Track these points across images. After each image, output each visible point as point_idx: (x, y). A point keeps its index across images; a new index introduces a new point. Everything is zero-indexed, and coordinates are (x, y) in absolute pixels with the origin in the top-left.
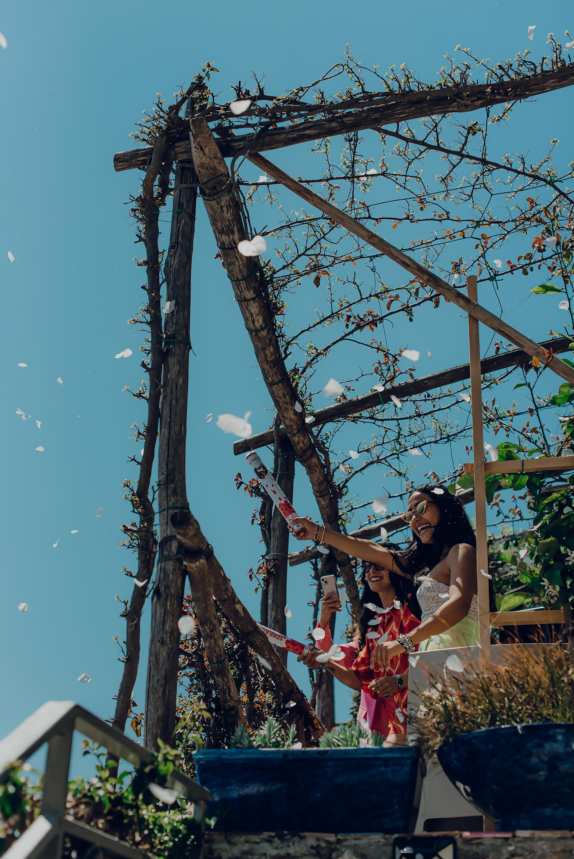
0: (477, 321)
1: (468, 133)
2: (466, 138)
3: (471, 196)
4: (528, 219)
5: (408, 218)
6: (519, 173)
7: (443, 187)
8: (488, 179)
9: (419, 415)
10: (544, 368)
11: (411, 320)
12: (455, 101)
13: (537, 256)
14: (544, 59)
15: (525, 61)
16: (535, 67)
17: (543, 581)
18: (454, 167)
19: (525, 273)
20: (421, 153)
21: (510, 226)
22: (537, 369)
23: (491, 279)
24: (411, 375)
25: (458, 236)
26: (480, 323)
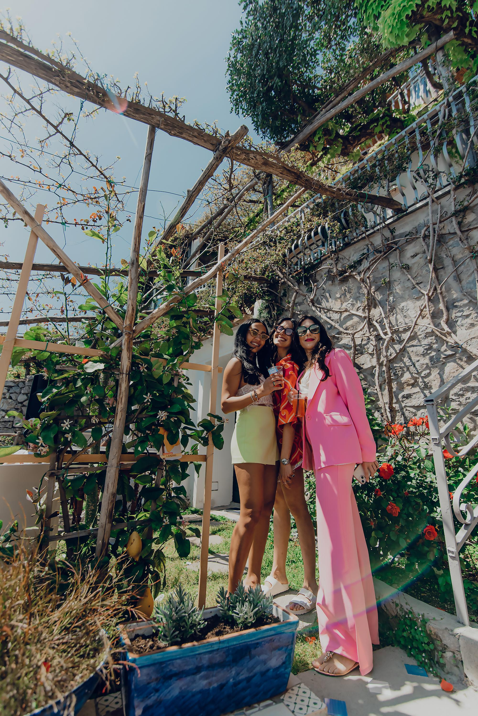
0: (37, 237)
1: (65, 117)
2: (63, 119)
3: (59, 166)
4: (92, 199)
5: (10, 156)
6: (93, 165)
7: (39, 147)
8: (72, 158)
9: (8, 280)
10: (79, 286)
11: (6, 227)
12: (58, 76)
13: (92, 223)
14: (129, 87)
15: (115, 84)
16: (121, 93)
17: (38, 439)
18: (50, 136)
19: (83, 229)
20: (26, 110)
21: (80, 198)
22: (74, 285)
23: (62, 223)
24: (6, 258)
25: (46, 187)
26: (39, 239)
